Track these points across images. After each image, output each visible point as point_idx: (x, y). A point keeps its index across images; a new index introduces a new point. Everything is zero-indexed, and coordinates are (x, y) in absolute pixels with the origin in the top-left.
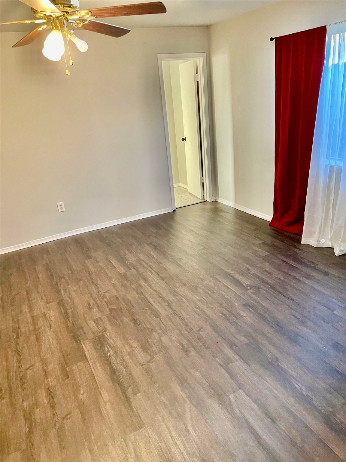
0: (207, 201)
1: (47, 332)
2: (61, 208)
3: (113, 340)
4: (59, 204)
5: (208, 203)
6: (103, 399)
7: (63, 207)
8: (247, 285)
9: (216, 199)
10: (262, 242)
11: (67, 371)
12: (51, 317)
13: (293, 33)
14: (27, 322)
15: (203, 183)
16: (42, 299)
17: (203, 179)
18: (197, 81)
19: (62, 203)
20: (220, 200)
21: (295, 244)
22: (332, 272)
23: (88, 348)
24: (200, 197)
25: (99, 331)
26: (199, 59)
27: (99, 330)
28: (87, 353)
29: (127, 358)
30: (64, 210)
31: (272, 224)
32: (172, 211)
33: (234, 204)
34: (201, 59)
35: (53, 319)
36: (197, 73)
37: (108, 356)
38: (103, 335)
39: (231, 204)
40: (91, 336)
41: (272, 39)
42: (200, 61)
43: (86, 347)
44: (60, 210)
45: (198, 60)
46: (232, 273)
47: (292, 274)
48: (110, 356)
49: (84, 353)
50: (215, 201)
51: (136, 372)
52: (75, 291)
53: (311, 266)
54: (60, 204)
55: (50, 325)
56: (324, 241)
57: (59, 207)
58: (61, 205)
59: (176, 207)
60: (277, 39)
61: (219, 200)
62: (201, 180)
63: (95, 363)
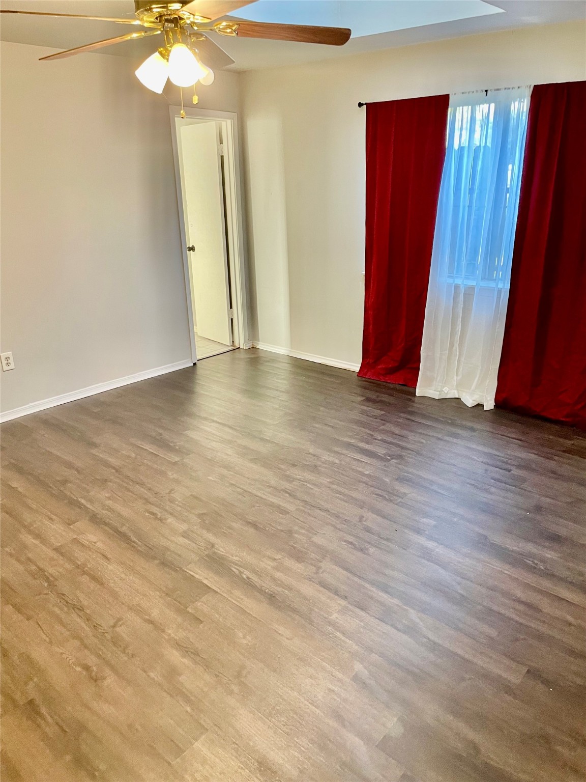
0: (239, 348)
1: (105, 567)
2: (8, 364)
3: (236, 556)
4: (4, 355)
5: (242, 350)
6: (282, 635)
7: (11, 361)
8: (385, 455)
9: (253, 345)
10: (364, 398)
11: (191, 614)
12: (95, 543)
13: (396, 99)
14: (52, 559)
15: (232, 319)
16: (51, 519)
17: (232, 313)
18: (221, 156)
19: (9, 354)
20: (261, 346)
21: (409, 397)
22: (477, 426)
23: (202, 575)
24: (228, 343)
25: (203, 549)
26: (226, 121)
27: (202, 546)
28: (205, 582)
29: (278, 575)
30: (12, 366)
31: (361, 373)
32: (192, 365)
33: (290, 351)
34: (229, 121)
35: (99, 544)
36: (221, 142)
37: (246, 579)
38: (214, 553)
39: (283, 351)
40: (195, 557)
41: (360, 105)
42: (228, 126)
43: (197, 574)
44: (6, 368)
45: (224, 124)
46: (352, 441)
47: (431, 434)
48: (248, 578)
49: (203, 583)
50: (253, 348)
51: (308, 589)
52: (109, 498)
53: (448, 423)
54: (7, 356)
55: (103, 555)
56: (448, 389)
57: (4, 362)
58: (7, 358)
59: (199, 358)
60: (369, 105)
61: (259, 345)
62: (228, 314)
63: (231, 593)
